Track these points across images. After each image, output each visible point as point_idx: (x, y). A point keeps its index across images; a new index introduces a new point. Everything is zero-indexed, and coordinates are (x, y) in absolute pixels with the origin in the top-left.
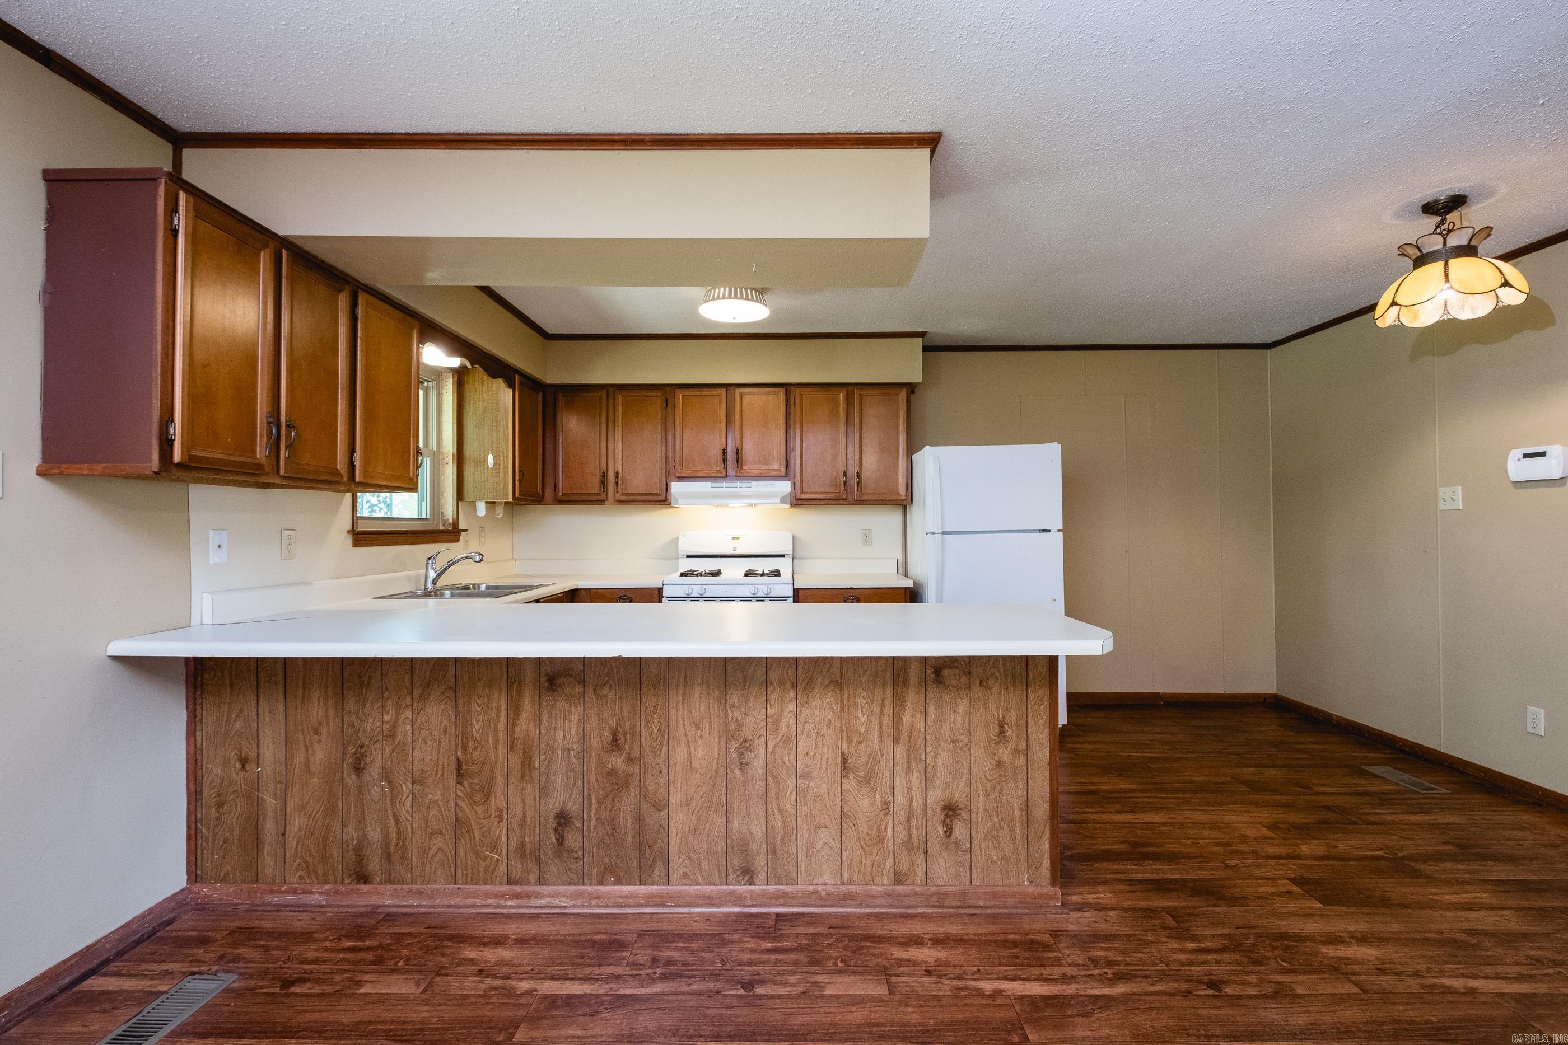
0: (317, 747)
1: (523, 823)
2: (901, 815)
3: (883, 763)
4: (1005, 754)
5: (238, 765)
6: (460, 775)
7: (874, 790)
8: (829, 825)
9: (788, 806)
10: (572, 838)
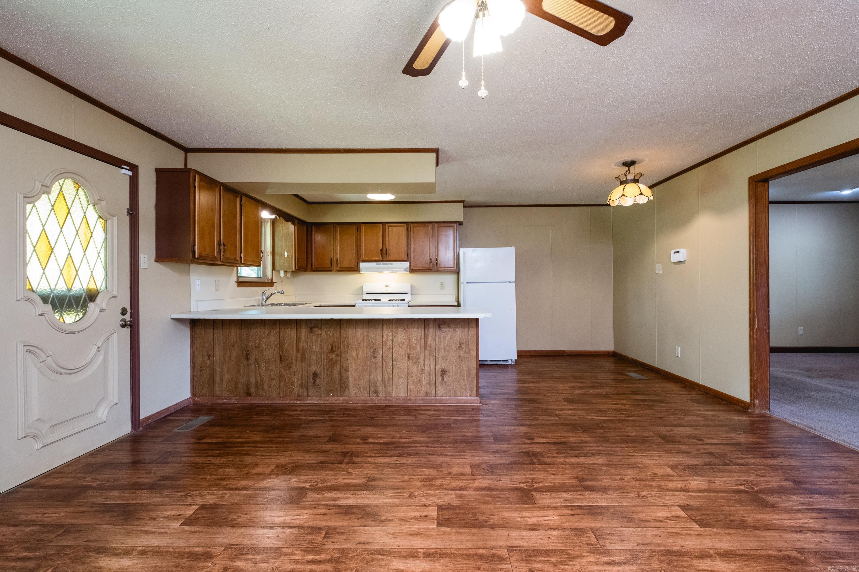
0: (233, 351)
1: (302, 376)
2: (427, 374)
3: (421, 357)
4: (461, 353)
5: (207, 358)
6: (281, 360)
7: (418, 365)
8: (403, 377)
9: (390, 371)
10: (318, 381)
